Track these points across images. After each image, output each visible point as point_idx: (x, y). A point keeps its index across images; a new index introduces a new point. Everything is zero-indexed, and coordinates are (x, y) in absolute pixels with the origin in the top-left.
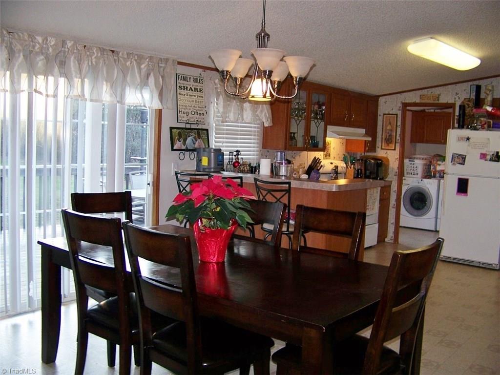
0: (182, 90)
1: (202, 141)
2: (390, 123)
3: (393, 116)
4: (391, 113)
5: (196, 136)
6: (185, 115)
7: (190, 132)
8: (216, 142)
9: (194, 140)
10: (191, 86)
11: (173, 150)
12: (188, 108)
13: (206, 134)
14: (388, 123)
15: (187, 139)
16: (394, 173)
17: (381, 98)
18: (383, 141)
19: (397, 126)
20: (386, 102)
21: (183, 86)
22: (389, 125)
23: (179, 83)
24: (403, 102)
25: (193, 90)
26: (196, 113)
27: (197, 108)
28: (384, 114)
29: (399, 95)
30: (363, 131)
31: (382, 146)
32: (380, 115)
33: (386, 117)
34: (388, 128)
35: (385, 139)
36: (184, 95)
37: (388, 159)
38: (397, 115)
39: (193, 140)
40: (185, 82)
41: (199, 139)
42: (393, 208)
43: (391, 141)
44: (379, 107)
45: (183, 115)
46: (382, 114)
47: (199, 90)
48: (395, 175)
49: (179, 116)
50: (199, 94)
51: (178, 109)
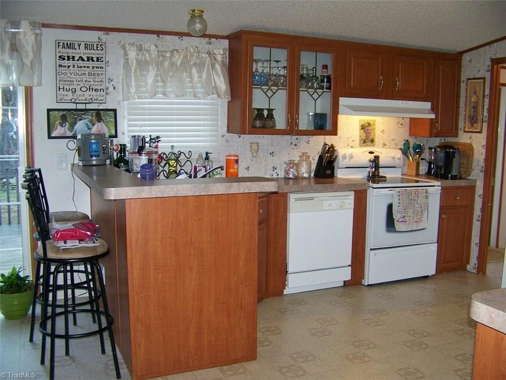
0: (65, 61)
1: (104, 125)
2: (475, 93)
3: (479, 80)
4: (477, 76)
5: (94, 118)
6: (70, 93)
7: (83, 114)
8: (129, 126)
9: (89, 124)
10: (82, 55)
11: (50, 137)
12: (75, 83)
13: (113, 115)
14: (473, 92)
15: (76, 123)
16: (480, 168)
17: (464, 54)
18: (467, 120)
19: (484, 96)
20: (470, 61)
21: (66, 55)
22: (474, 96)
23: (59, 52)
24: (494, 57)
25: (86, 59)
26: (90, 89)
27: (92, 83)
28: (468, 79)
29: (487, 47)
30: (427, 105)
31: (465, 127)
32: (463, 82)
33: (470, 83)
34: (473, 99)
35: (469, 117)
36: (69, 67)
37: (472, 147)
38: (484, 79)
39: (87, 124)
40: (70, 51)
41: (99, 122)
42: (478, 221)
43: (477, 120)
44: (462, 69)
45: (66, 93)
46: (465, 80)
47: (95, 59)
48: (481, 171)
49: (58, 95)
50: (96, 64)
51: (58, 86)
